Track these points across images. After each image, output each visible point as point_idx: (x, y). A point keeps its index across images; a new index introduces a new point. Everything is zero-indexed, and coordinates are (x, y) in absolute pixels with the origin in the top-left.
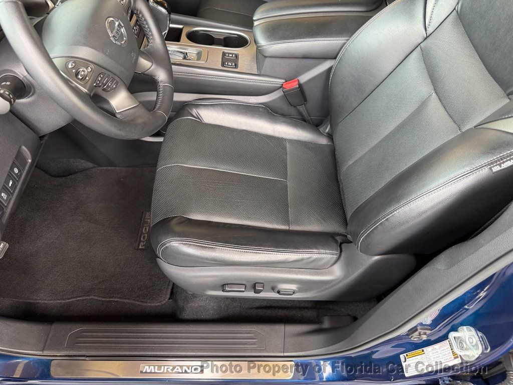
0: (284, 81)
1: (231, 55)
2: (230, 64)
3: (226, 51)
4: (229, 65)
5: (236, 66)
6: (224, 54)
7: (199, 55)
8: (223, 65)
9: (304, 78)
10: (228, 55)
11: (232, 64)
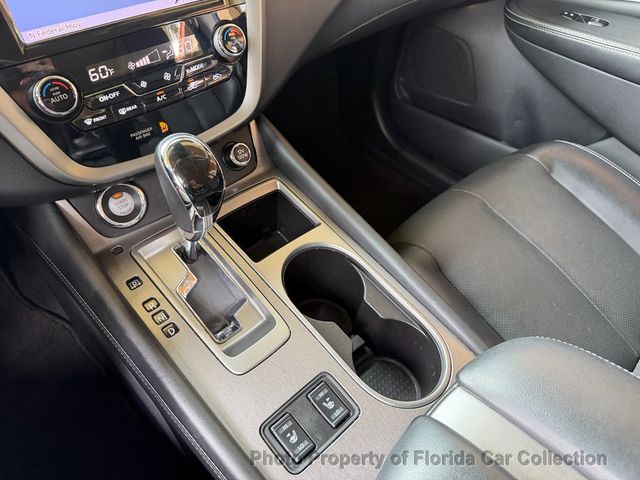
1: (330, 405)
2: (294, 439)
4: (287, 440)
8: (270, 425)
10: (323, 399)
11: (298, 444)
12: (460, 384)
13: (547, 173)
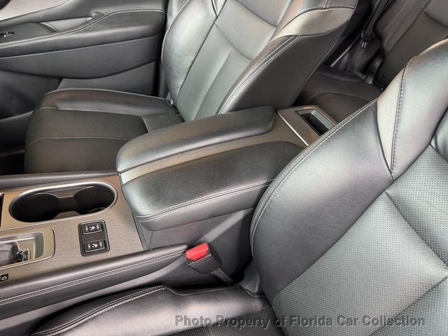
0: (185, 247)
1: (93, 228)
2: (96, 245)
3: (83, 222)
4: (95, 248)
5: (106, 247)
6: (81, 228)
7: (39, 240)
8: (84, 252)
9: (212, 235)
10: (89, 229)
11: (99, 245)
12: (121, 173)
13: (57, 110)
